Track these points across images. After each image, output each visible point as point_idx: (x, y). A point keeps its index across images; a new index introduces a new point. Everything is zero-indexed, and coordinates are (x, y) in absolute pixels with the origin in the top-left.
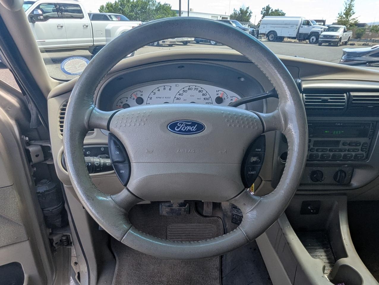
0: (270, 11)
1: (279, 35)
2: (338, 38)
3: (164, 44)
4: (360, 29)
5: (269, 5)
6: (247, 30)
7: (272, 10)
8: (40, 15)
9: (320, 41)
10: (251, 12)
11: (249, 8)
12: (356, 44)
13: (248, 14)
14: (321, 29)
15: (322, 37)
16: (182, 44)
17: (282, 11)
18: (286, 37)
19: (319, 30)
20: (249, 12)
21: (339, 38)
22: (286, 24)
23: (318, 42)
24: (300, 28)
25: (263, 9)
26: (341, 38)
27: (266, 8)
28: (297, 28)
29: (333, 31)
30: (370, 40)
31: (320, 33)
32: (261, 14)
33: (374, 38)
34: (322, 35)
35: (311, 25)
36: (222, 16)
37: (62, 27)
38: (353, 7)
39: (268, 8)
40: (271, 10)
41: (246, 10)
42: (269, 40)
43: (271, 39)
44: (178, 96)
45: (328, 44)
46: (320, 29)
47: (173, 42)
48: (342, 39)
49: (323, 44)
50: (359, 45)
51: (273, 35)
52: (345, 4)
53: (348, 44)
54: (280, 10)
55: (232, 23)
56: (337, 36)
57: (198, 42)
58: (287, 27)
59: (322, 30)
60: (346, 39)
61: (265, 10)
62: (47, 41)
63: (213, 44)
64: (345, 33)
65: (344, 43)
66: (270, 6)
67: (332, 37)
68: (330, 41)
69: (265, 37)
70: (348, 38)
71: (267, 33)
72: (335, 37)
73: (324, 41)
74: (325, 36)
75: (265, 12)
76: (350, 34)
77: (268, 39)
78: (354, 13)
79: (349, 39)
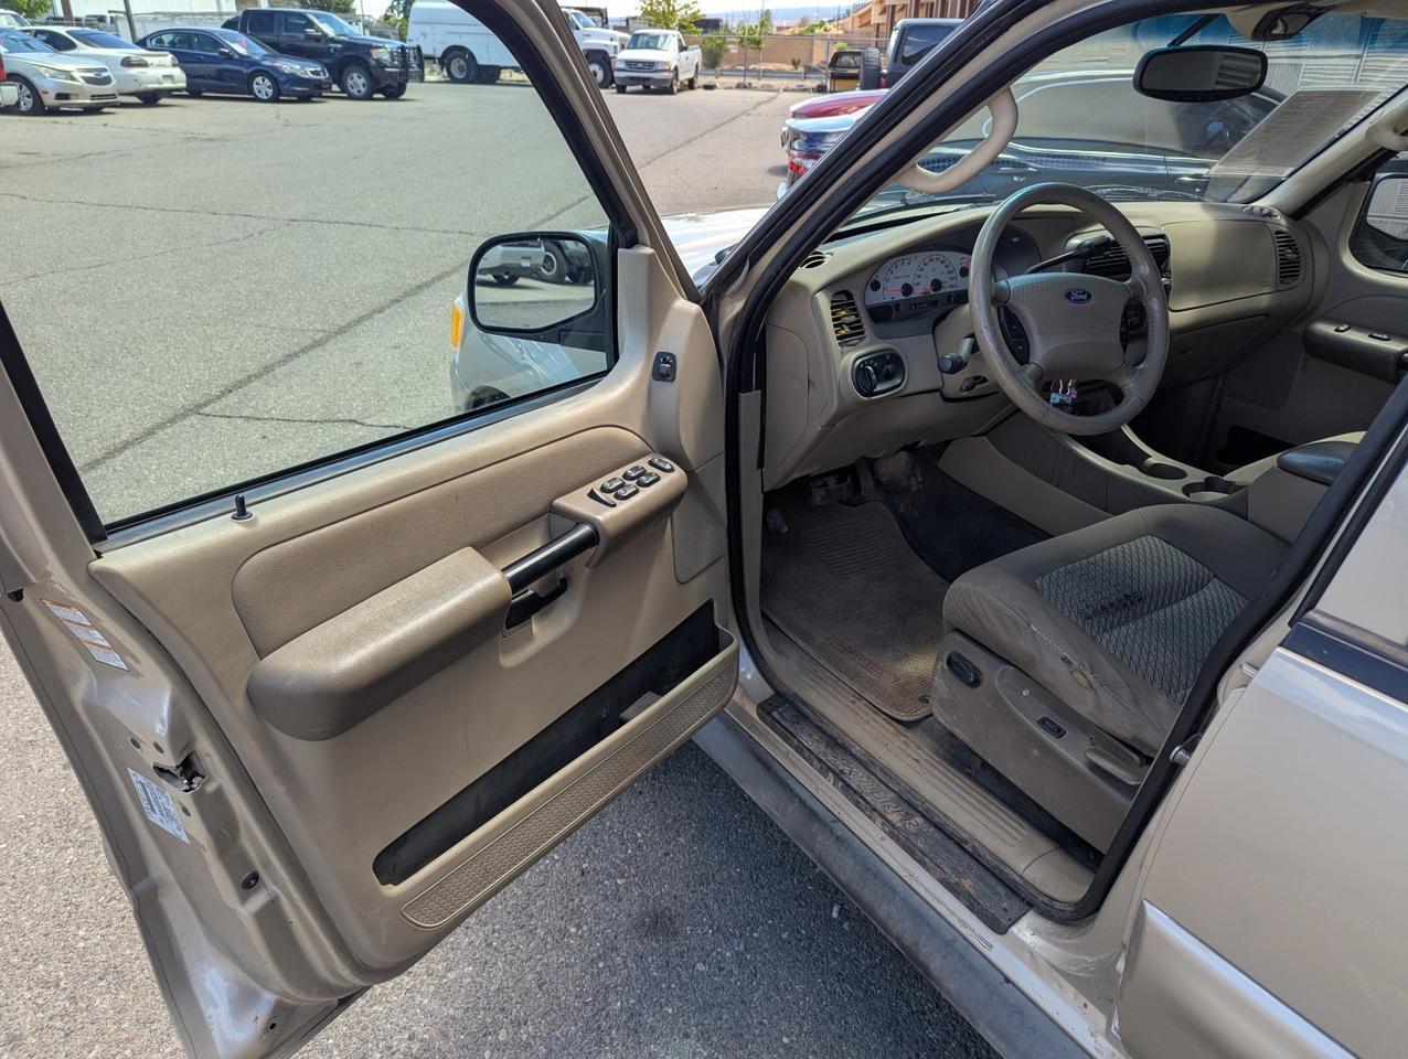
1: (482, 60)
2: (669, 70)
3: (65, 105)
4: (711, 39)
6: (381, 48)
9: (620, 78)
12: (718, 85)
14: (612, 40)
15: (622, 66)
16: (135, 100)
18: (507, 68)
19: (606, 46)
21: (672, 68)
23: (613, 81)
26: (676, 69)
29: (647, 46)
30: (746, 70)
31: (611, 54)
33: (756, 63)
34: (621, 60)
35: (578, 28)
42: (453, 80)
43: (458, 75)
44: (919, 273)
45: (640, 87)
46: (608, 42)
47: (107, 96)
48: (680, 70)
49: (629, 88)
50: (727, 88)
51: (462, 62)
53: (699, 87)
55: (315, 21)
56: (666, 63)
57: (195, 92)
59: (614, 43)
60: (690, 71)
64: (684, 53)
65: (687, 83)
67: (650, 65)
68: (648, 79)
69: (437, 67)
70: (694, 68)
71: (439, 54)
72: (659, 68)
73: (632, 78)
74: (631, 64)
76: (695, 55)
77: (449, 73)
79: (696, 72)
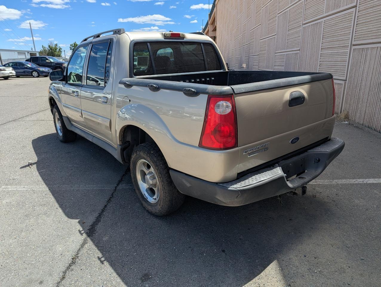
5: (75, 42)
10: (60, 49)
11: (58, 45)
13: (58, 50)
16: (2, 78)
20: (59, 48)
25: (71, 45)
27: (73, 44)
32: (71, 49)
36: (30, 52)
39: (75, 44)
41: (55, 47)
55: (49, 58)
57: (18, 76)
61: (73, 46)
63: (36, 76)
75: (74, 48)
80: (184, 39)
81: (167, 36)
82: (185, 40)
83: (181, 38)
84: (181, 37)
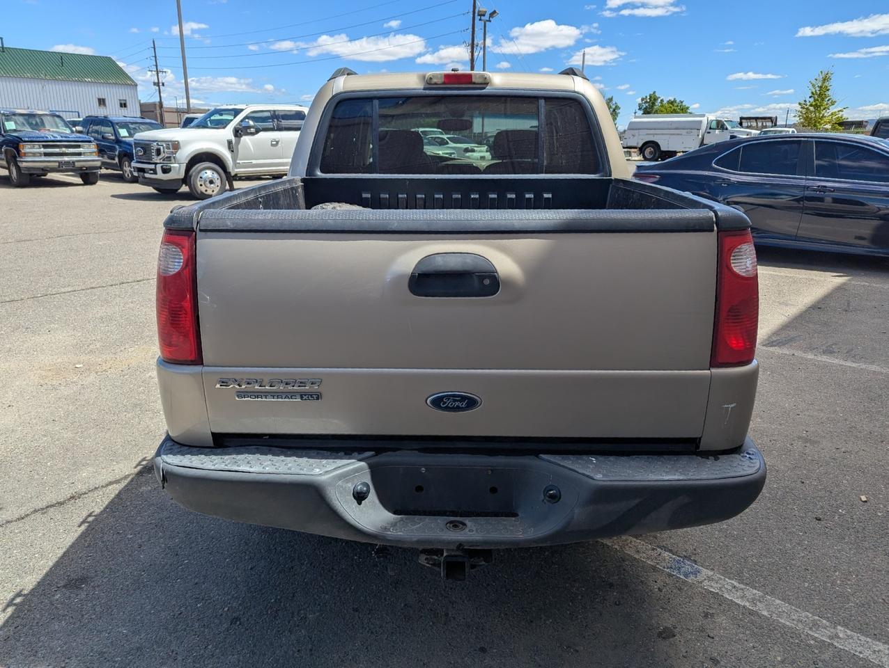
0: (658, 103)
1: (664, 148)
5: (654, 92)
7: (662, 101)
8: (250, 127)
11: (614, 99)
17: (682, 102)
18: (679, 152)
20: (614, 107)
22: (677, 129)
24: (706, 134)
25: (642, 99)
27: (648, 97)
28: (698, 135)
32: (640, 108)
35: (727, 129)
37: (277, 142)
38: (828, 90)
39: (653, 99)
40: (659, 100)
51: (652, 149)
52: (811, 87)
54: (678, 101)
58: (678, 134)
61: (646, 102)
62: (254, 162)
66: (657, 95)
71: (640, 145)
75: (647, 105)
77: (644, 157)
78: (833, 103)
80: (484, 88)
81: (435, 80)
82: (488, 90)
83: (474, 86)
84: (474, 83)
